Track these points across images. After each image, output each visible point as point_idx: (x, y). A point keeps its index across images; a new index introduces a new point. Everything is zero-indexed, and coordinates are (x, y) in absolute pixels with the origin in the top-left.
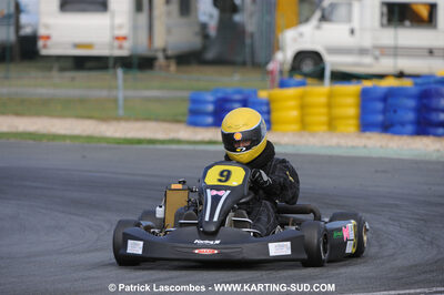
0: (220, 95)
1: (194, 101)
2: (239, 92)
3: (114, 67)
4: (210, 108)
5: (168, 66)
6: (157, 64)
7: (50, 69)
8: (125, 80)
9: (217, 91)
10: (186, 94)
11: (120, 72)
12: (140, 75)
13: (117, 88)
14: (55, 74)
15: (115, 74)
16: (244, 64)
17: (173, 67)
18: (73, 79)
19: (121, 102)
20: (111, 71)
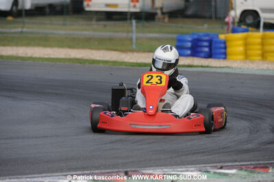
0: (195, 37)
1: (179, 40)
2: (207, 35)
3: (131, 19)
4: (189, 45)
5: (164, 18)
6: (157, 17)
7: (91, 19)
8: (137, 27)
9: (194, 34)
10: (175, 36)
11: (134, 22)
12: (146, 24)
13: (132, 32)
14: (94, 22)
15: (131, 23)
16: (210, 18)
17: (166, 19)
18: (105, 26)
19: (134, 41)
20: (129, 21)
